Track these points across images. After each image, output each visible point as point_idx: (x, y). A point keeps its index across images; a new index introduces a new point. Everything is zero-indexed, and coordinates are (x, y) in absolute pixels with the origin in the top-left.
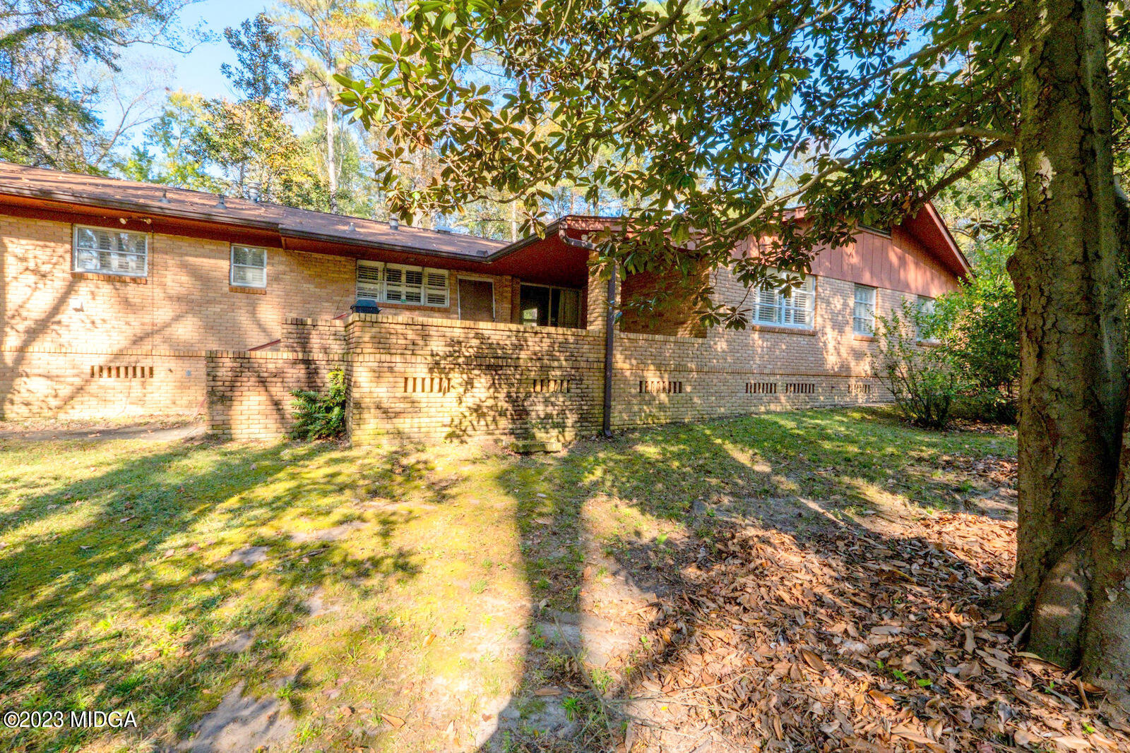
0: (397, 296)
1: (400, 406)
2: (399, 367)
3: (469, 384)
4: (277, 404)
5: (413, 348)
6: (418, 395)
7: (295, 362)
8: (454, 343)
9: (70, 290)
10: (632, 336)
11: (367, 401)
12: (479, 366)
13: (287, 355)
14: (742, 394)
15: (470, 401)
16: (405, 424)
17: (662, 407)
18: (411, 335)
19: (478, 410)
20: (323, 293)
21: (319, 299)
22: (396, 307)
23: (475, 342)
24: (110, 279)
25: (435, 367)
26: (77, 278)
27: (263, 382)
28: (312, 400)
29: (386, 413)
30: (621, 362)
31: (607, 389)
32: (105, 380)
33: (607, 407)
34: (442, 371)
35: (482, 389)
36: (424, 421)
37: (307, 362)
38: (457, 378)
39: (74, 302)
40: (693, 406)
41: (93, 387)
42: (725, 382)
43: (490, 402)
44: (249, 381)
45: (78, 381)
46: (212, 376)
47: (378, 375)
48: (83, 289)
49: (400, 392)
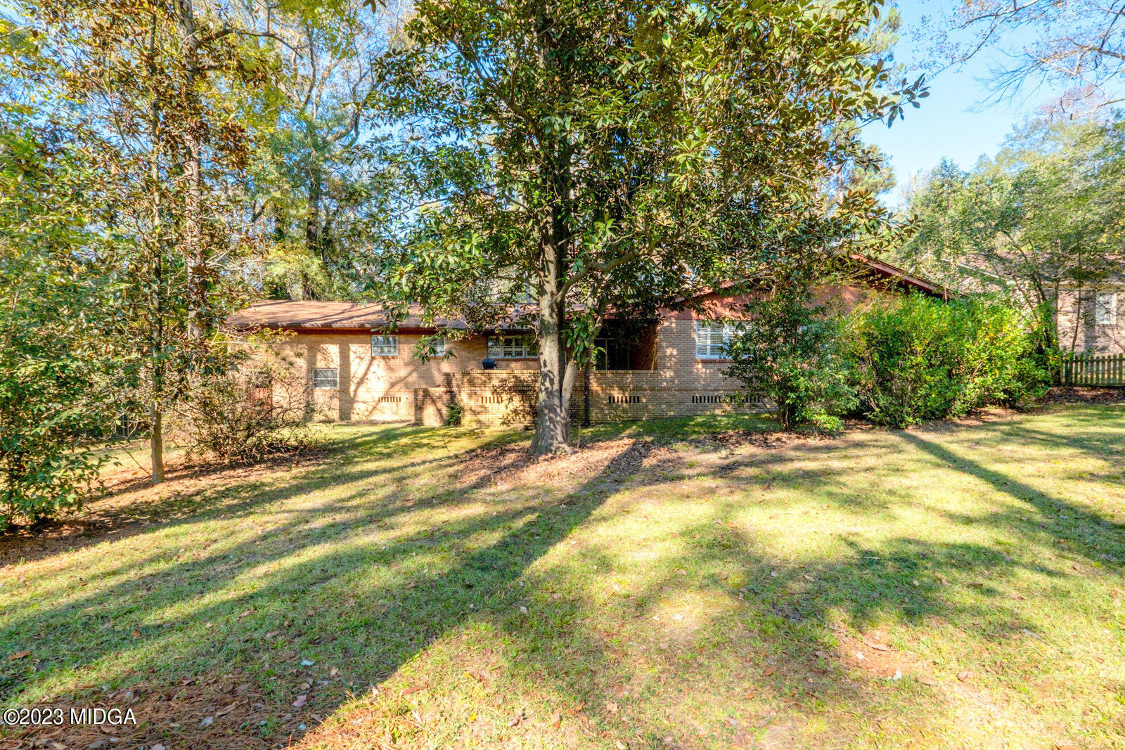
0: (510, 353)
1: (479, 409)
2: (479, 393)
3: (511, 399)
4: (439, 411)
5: (484, 384)
6: (488, 405)
7: (447, 392)
8: (503, 381)
9: (370, 364)
10: (602, 371)
11: (466, 407)
12: (515, 391)
13: (443, 389)
14: (690, 403)
15: (511, 407)
16: (482, 417)
17: (624, 411)
18: (483, 378)
19: (515, 412)
20: (471, 355)
21: (469, 359)
22: (508, 360)
23: (513, 380)
24: (384, 358)
25: (494, 392)
26: (373, 358)
27: (434, 402)
28: (452, 408)
29: (474, 413)
30: (595, 386)
31: (587, 400)
32: (383, 404)
33: (587, 410)
34: (498, 393)
35: (517, 402)
36: (490, 416)
37: (451, 392)
38: (505, 397)
39: (372, 369)
40: (648, 411)
41: (379, 407)
42: (674, 396)
43: (521, 408)
44: (428, 401)
45: (374, 404)
46: (416, 399)
47: (470, 396)
48: (375, 363)
49: (480, 403)
